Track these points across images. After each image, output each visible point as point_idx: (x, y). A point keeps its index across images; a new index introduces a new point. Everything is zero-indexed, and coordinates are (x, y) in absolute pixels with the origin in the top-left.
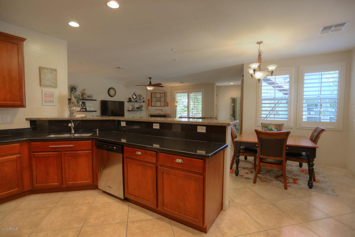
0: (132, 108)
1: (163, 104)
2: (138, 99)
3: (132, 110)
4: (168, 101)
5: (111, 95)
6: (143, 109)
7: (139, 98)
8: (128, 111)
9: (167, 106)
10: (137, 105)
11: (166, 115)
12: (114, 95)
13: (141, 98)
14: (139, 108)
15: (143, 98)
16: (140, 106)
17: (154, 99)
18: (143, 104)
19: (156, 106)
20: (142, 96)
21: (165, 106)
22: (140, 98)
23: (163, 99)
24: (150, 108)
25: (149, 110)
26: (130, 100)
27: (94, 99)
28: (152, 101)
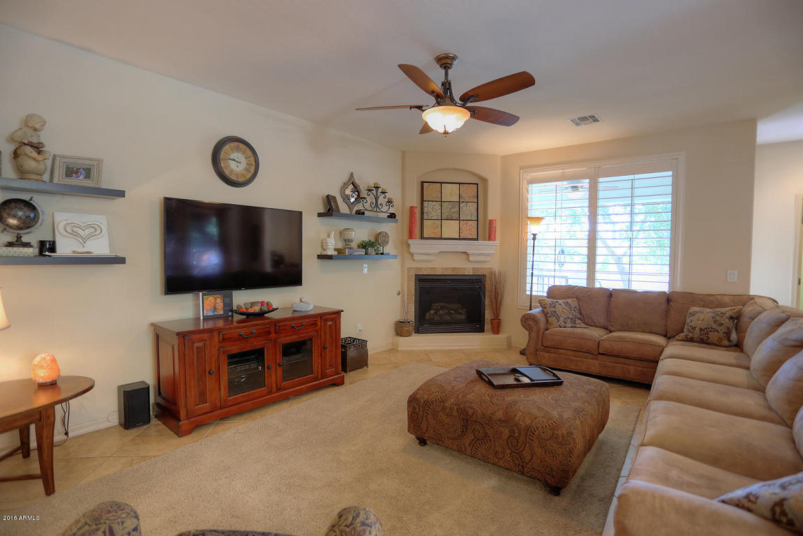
0: (340, 246)
1: (470, 229)
2: (367, 206)
3: (341, 254)
4: (490, 217)
5: (233, 178)
6: (387, 249)
7: (371, 199)
8: (321, 257)
9: (491, 237)
10: (361, 232)
11: (484, 276)
12: (248, 176)
13: (381, 200)
14: (371, 247)
15: (390, 202)
16: (378, 235)
17: (432, 209)
18: (388, 228)
19: (441, 238)
20: (383, 193)
21: (477, 239)
22: (377, 199)
23: (472, 207)
24: (416, 245)
25: (412, 255)
26: (330, 209)
27: (105, 185)
28: (425, 217)
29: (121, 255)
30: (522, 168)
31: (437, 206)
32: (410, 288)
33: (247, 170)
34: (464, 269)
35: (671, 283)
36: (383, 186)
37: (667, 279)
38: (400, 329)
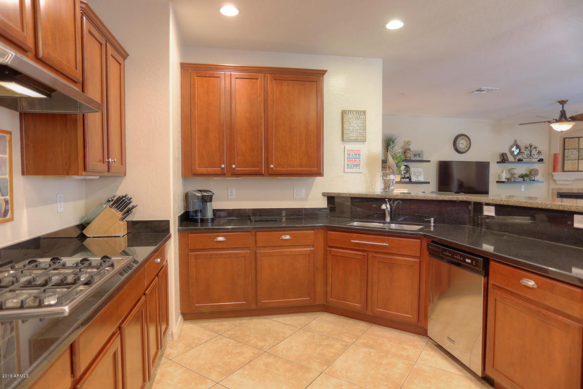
0: (508, 176)
2: (525, 156)
3: (509, 180)
5: (461, 150)
6: (536, 178)
7: (527, 152)
8: (498, 182)
10: (521, 169)
12: (467, 149)
13: (534, 152)
14: (527, 177)
15: (539, 153)
16: (531, 171)
17: (571, 154)
18: (538, 166)
19: (578, 171)
20: (535, 148)
22: (531, 152)
24: (558, 176)
25: (555, 181)
26: (503, 159)
27: (425, 159)
28: (566, 158)
29: (428, 181)
31: (576, 152)
33: (466, 147)
36: (534, 145)
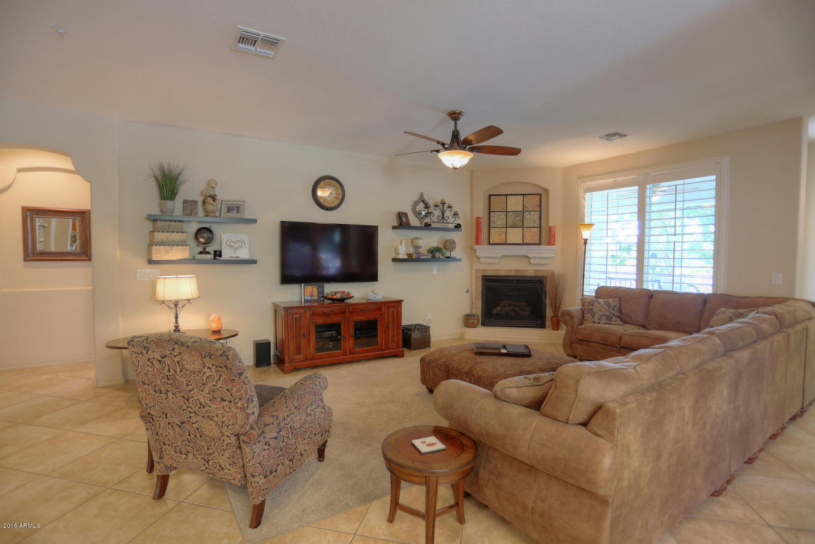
0: (410, 251)
1: (532, 235)
2: (434, 219)
3: (410, 259)
4: (550, 225)
5: (327, 204)
6: (454, 254)
7: (437, 213)
8: (395, 260)
9: (551, 242)
10: (429, 240)
11: (546, 277)
12: (337, 203)
13: (448, 213)
14: (439, 252)
15: (456, 214)
16: (445, 243)
17: (498, 219)
18: (455, 236)
19: (506, 244)
20: (449, 207)
21: (539, 244)
22: (443, 213)
23: (535, 216)
24: (483, 250)
25: (479, 258)
26: (402, 223)
28: (492, 225)
29: (254, 258)
30: (580, 178)
31: (503, 216)
32: (477, 287)
33: (336, 198)
34: (527, 271)
35: (715, 285)
36: (448, 202)
37: (710, 281)
38: (468, 321)
